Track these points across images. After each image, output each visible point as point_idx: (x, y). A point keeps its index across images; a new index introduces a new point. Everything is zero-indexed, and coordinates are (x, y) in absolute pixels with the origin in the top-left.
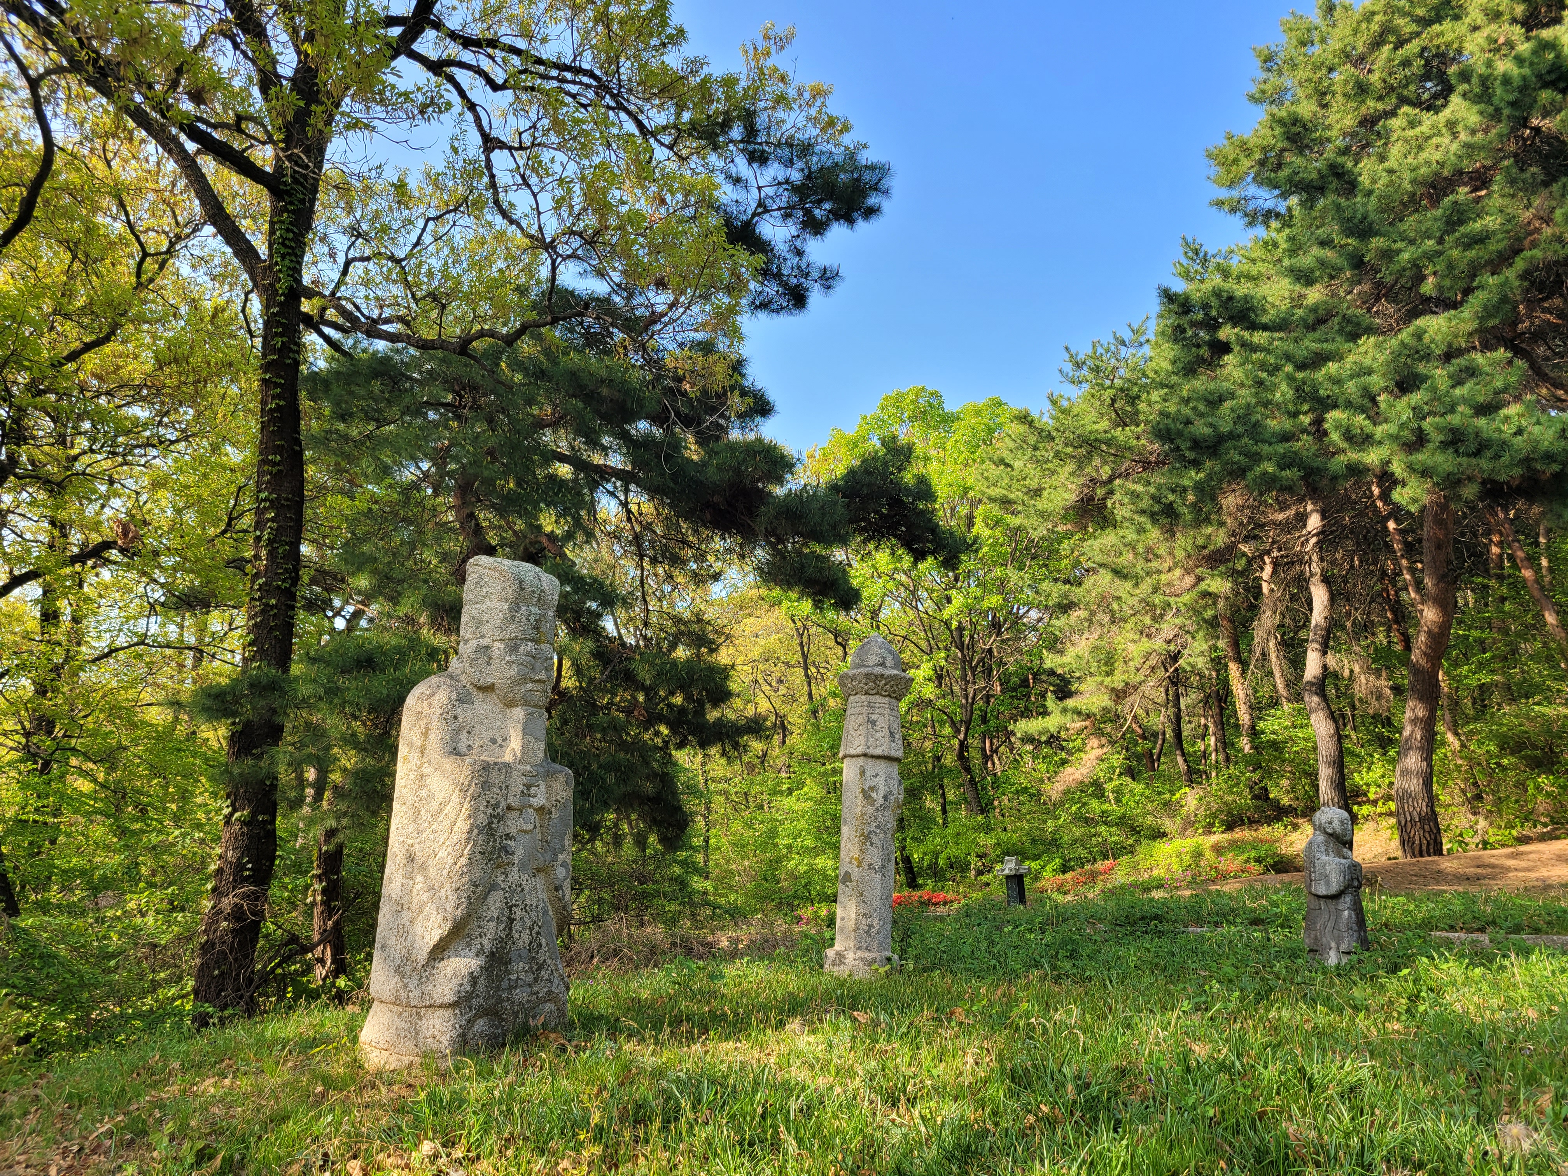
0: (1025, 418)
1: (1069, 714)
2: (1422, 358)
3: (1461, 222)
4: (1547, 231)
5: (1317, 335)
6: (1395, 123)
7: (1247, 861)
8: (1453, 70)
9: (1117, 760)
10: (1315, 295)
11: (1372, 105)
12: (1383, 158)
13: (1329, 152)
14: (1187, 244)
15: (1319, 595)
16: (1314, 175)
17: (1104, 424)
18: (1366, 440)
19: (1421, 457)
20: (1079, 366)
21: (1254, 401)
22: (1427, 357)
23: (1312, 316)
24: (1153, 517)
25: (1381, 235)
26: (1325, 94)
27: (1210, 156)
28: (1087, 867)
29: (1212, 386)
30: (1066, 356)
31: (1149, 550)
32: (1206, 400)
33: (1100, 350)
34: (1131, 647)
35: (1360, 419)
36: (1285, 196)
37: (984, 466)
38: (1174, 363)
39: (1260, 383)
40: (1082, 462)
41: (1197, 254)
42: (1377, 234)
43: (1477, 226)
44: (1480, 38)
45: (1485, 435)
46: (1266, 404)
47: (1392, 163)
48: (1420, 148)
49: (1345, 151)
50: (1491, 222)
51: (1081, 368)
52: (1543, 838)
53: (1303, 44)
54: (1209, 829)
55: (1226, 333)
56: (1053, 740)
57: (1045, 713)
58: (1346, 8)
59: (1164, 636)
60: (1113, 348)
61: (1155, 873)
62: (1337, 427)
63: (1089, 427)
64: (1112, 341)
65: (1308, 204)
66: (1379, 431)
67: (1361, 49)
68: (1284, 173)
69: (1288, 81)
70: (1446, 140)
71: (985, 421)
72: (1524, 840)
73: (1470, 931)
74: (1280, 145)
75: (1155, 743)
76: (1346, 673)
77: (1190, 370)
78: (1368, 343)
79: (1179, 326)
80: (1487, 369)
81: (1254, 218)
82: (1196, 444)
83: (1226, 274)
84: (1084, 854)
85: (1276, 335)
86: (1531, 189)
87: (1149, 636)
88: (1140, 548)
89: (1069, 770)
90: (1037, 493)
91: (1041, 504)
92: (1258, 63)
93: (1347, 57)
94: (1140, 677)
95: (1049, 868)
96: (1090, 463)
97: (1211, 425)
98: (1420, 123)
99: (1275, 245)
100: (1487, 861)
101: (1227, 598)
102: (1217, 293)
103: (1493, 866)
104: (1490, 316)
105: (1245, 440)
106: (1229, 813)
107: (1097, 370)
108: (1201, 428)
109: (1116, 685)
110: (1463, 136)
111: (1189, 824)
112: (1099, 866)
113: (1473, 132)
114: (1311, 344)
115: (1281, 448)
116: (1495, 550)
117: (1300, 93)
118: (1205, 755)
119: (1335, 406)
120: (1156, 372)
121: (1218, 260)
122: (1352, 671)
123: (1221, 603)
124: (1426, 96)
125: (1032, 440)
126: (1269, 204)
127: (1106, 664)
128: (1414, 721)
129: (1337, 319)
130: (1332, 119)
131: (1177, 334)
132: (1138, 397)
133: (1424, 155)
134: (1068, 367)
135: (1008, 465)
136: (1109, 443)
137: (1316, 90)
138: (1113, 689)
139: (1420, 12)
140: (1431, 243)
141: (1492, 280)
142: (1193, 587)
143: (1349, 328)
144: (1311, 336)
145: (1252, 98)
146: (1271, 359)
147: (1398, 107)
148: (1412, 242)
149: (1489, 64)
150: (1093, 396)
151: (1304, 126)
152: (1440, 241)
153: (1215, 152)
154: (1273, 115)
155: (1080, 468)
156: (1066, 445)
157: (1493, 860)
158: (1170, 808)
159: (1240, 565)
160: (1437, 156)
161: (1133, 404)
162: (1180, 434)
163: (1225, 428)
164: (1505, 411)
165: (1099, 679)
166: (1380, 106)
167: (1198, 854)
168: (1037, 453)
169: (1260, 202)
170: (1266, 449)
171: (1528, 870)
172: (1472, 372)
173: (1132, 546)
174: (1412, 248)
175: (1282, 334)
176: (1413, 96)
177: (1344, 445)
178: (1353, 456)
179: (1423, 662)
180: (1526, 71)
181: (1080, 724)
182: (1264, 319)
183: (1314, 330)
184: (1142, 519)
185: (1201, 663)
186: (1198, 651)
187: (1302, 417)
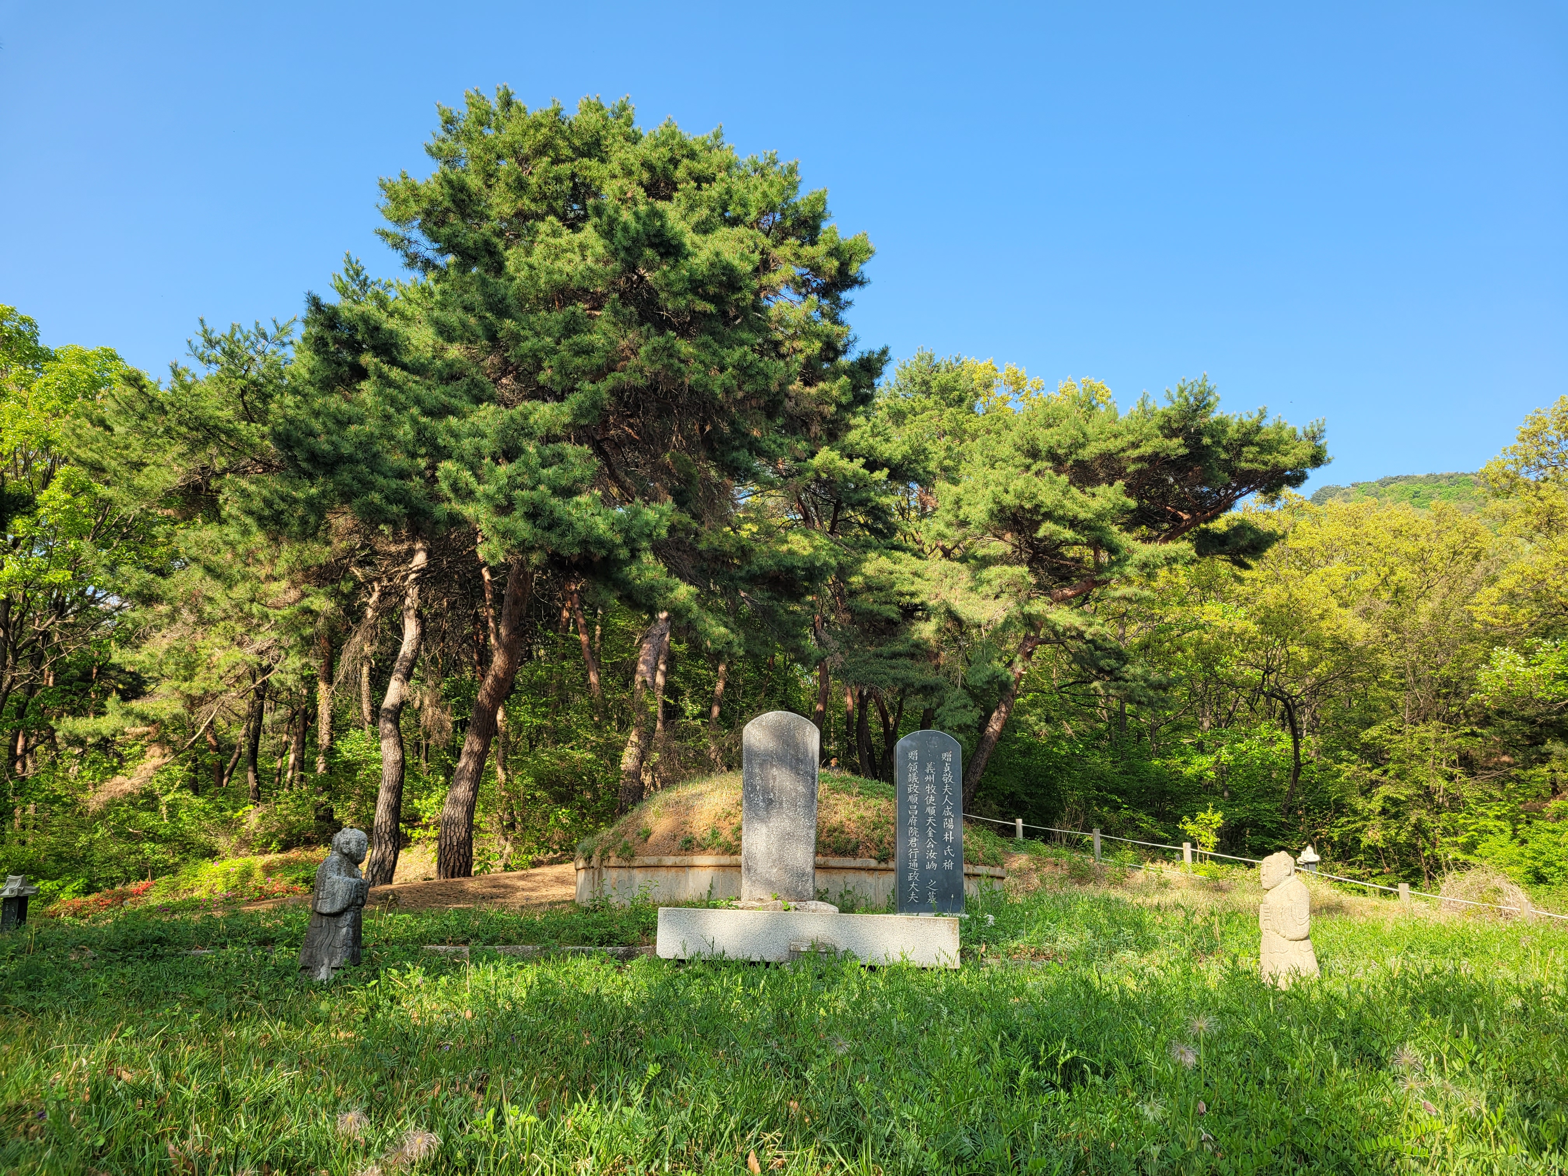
0: (134, 380)
1: (131, 718)
2: (526, 435)
3: (576, 332)
4: (633, 361)
5: (449, 389)
6: (543, 227)
7: (295, 881)
8: (591, 202)
9: (178, 771)
10: (454, 352)
11: (526, 203)
12: (529, 253)
13: (486, 228)
14: (350, 262)
15: (411, 629)
16: (471, 243)
17: (227, 413)
18: (468, 495)
19: (504, 521)
20: (212, 343)
21: (377, 433)
22: (530, 435)
23: (447, 370)
24: (261, 521)
25: (514, 319)
26: (491, 176)
27: (383, 186)
28: (118, 888)
29: (344, 406)
30: (200, 330)
31: (249, 553)
32: (335, 418)
33: (238, 336)
34: (218, 653)
35: (467, 475)
36: (442, 251)
37: (78, 422)
38: (312, 372)
39: (387, 417)
40: (195, 446)
41: (358, 275)
42: (510, 317)
43: (586, 339)
44: (616, 184)
45: (556, 515)
46: (391, 438)
47: (532, 260)
48: (557, 257)
49: (500, 234)
50: (597, 339)
51: (213, 347)
52: (552, 862)
53: (481, 124)
54: (265, 849)
55: (367, 359)
56: (105, 744)
57: (100, 712)
58: (520, 109)
59: (257, 646)
60: (253, 338)
61: (196, 894)
62: (446, 478)
63: (210, 411)
64: (253, 330)
65: (463, 267)
66: (480, 489)
67: (526, 151)
68: (445, 231)
69: (463, 149)
70: (577, 258)
71: (90, 371)
72: (536, 864)
73: (455, 944)
74: (446, 204)
75: (231, 756)
76: (417, 704)
77: (327, 386)
78: (487, 410)
79: (322, 338)
80: (572, 459)
81: (412, 260)
82: (314, 457)
83: (382, 304)
84: (117, 873)
85: (411, 377)
86: (628, 323)
87: (240, 644)
88: (240, 549)
89: (119, 779)
90: (138, 466)
91: (139, 480)
92: (440, 121)
93: (515, 152)
94: (222, 686)
95: (68, 889)
96: (204, 449)
97: (332, 443)
98: (560, 235)
99: (431, 294)
100: (502, 882)
101: (327, 618)
102: (365, 319)
103: (506, 886)
104: (582, 415)
105: (362, 467)
106: (289, 833)
107: (231, 355)
108: (323, 444)
109: (193, 692)
110: (590, 261)
111: (245, 843)
112: (132, 887)
113: (597, 261)
114: (439, 394)
115: (394, 484)
116: (566, 614)
117: (471, 164)
118: (280, 773)
119: (449, 457)
120: (293, 377)
121: (376, 288)
122: (422, 703)
123: (320, 623)
124: (572, 215)
125: (140, 407)
126: (430, 254)
127: (186, 668)
128: (471, 754)
129: (467, 380)
130: (495, 200)
131: (319, 345)
132: (271, 396)
133: (559, 264)
134: (199, 341)
135: (109, 428)
136: (229, 434)
137: (484, 168)
138: (189, 696)
139: (577, 142)
140: (549, 339)
141: (588, 386)
142: (296, 601)
143: (475, 392)
144: (442, 388)
145: (429, 150)
146: (402, 398)
147: (547, 214)
148: (537, 334)
149: (617, 211)
150: (221, 380)
151: (469, 196)
152: (558, 343)
153: (388, 185)
154: (445, 175)
155: (192, 451)
156: (180, 423)
157: (507, 881)
158: (229, 826)
159: (346, 587)
160: (568, 269)
161: (264, 402)
162: (299, 443)
163: (347, 449)
164: (577, 499)
165: (176, 684)
166: (533, 207)
167: (247, 874)
168: (144, 423)
169: (422, 249)
170: (381, 481)
171: (532, 890)
172: (560, 458)
173: (232, 545)
174: (535, 340)
175: (417, 378)
176: (560, 211)
177: (451, 495)
178: (456, 506)
179: (486, 701)
180: (640, 227)
181: (141, 729)
182: (406, 359)
183: (447, 384)
184: (249, 520)
185: (290, 680)
186: (289, 668)
187: (419, 460)
